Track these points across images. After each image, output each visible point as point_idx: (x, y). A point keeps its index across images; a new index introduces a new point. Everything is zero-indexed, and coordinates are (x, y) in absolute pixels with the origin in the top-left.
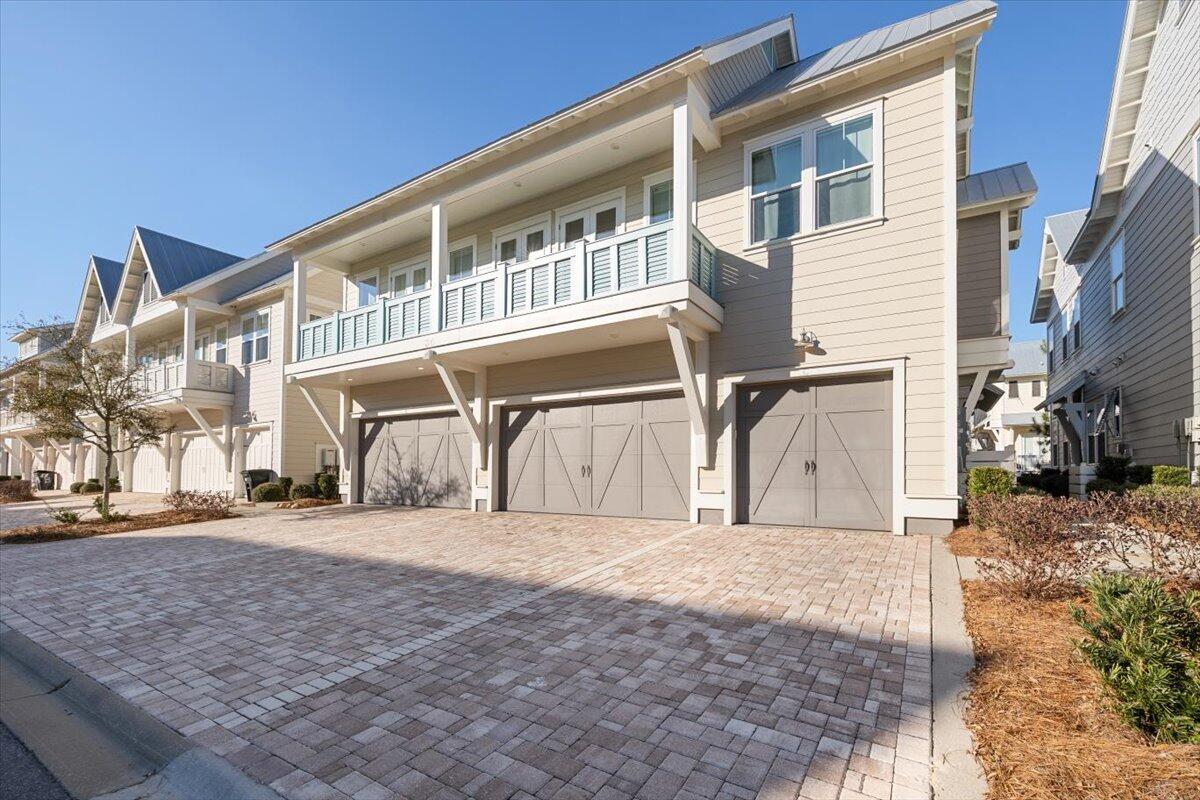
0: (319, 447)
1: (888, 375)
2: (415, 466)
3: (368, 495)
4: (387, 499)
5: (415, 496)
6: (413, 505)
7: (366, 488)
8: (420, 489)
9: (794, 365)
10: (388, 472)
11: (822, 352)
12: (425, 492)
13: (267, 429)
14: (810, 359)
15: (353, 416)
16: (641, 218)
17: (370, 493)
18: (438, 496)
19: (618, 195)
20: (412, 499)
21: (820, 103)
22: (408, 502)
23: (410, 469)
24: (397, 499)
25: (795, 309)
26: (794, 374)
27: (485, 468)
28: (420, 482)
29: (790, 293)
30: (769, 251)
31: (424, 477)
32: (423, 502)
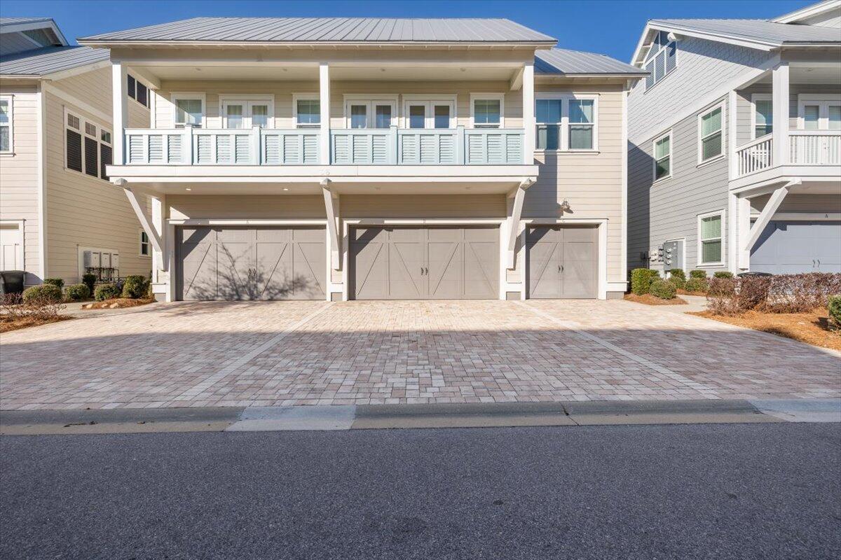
0: (82, 250)
1: (597, 226)
2: (253, 268)
3: (189, 293)
4: (217, 296)
5: (255, 292)
6: (251, 299)
7: (186, 287)
8: (261, 286)
9: (558, 217)
10: (218, 273)
11: (571, 212)
12: (267, 289)
13: (15, 227)
14: (566, 215)
15: (171, 222)
16: (469, 117)
17: (192, 291)
18: (282, 291)
19: (453, 98)
20: (251, 294)
21: (572, 85)
22: (246, 297)
23: (247, 270)
24: (232, 296)
25: (559, 188)
26: (558, 221)
27: (341, 269)
28: (261, 280)
29: (555, 179)
30: (546, 156)
31: (265, 277)
32: (265, 296)
